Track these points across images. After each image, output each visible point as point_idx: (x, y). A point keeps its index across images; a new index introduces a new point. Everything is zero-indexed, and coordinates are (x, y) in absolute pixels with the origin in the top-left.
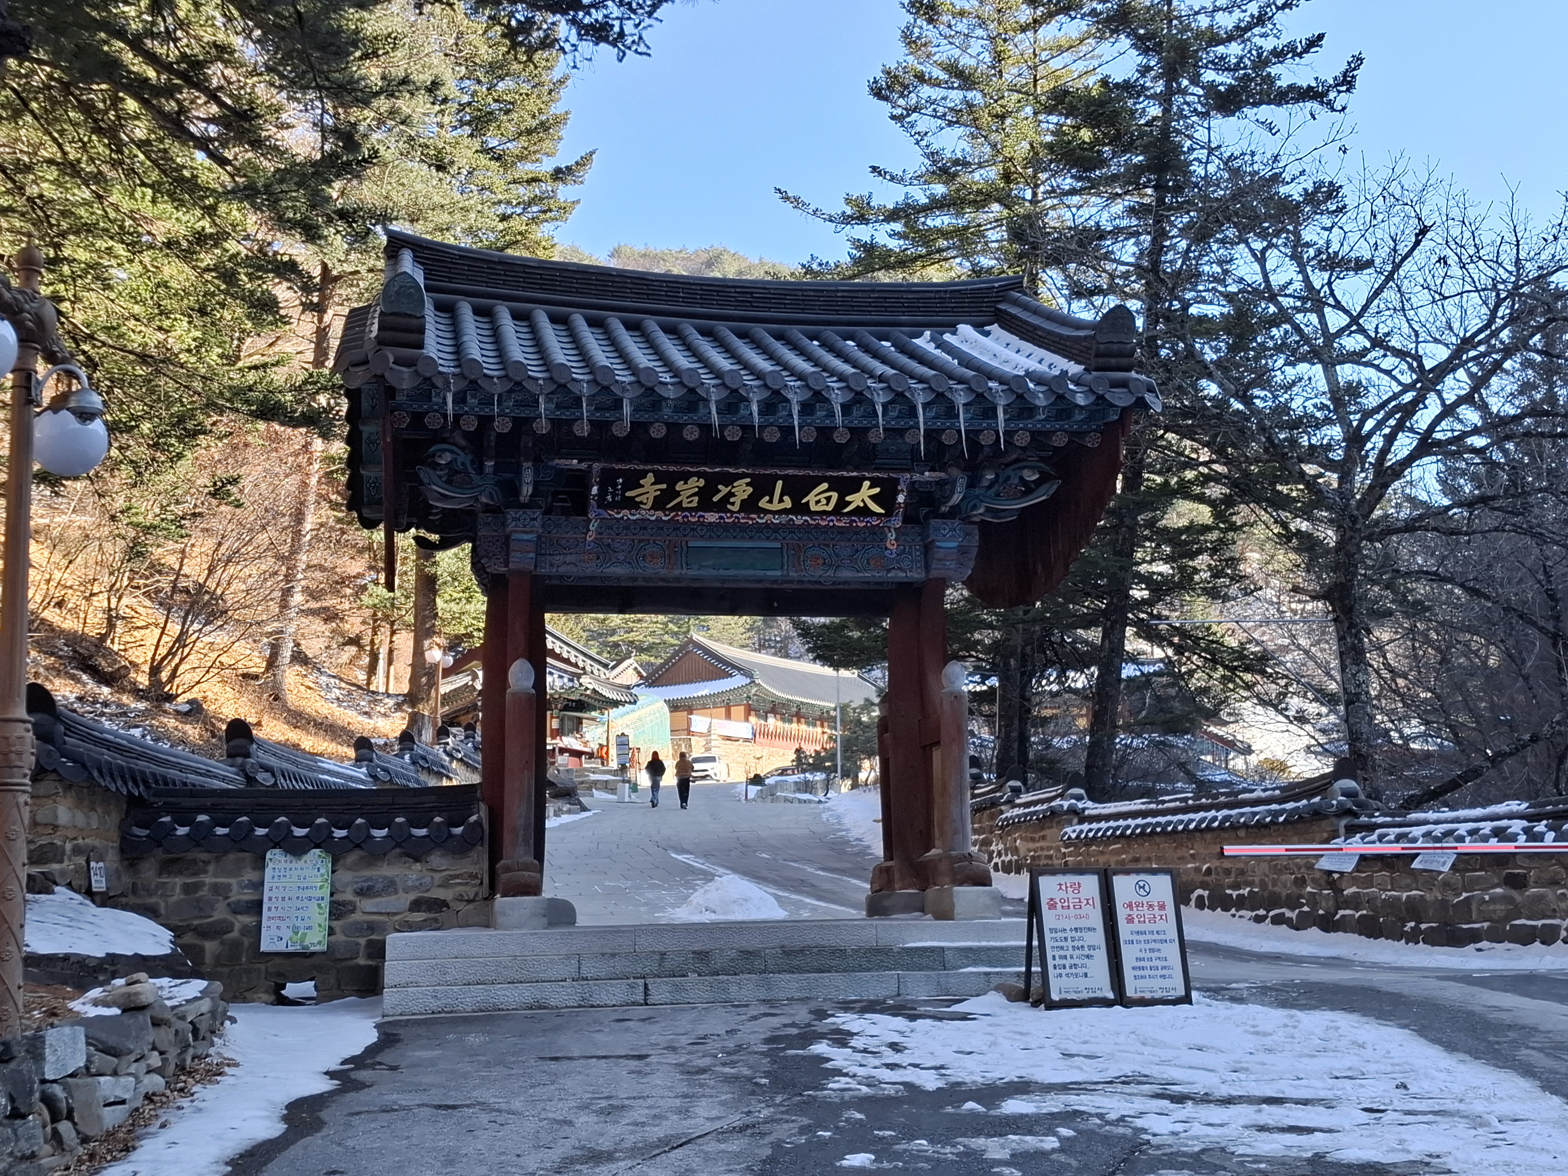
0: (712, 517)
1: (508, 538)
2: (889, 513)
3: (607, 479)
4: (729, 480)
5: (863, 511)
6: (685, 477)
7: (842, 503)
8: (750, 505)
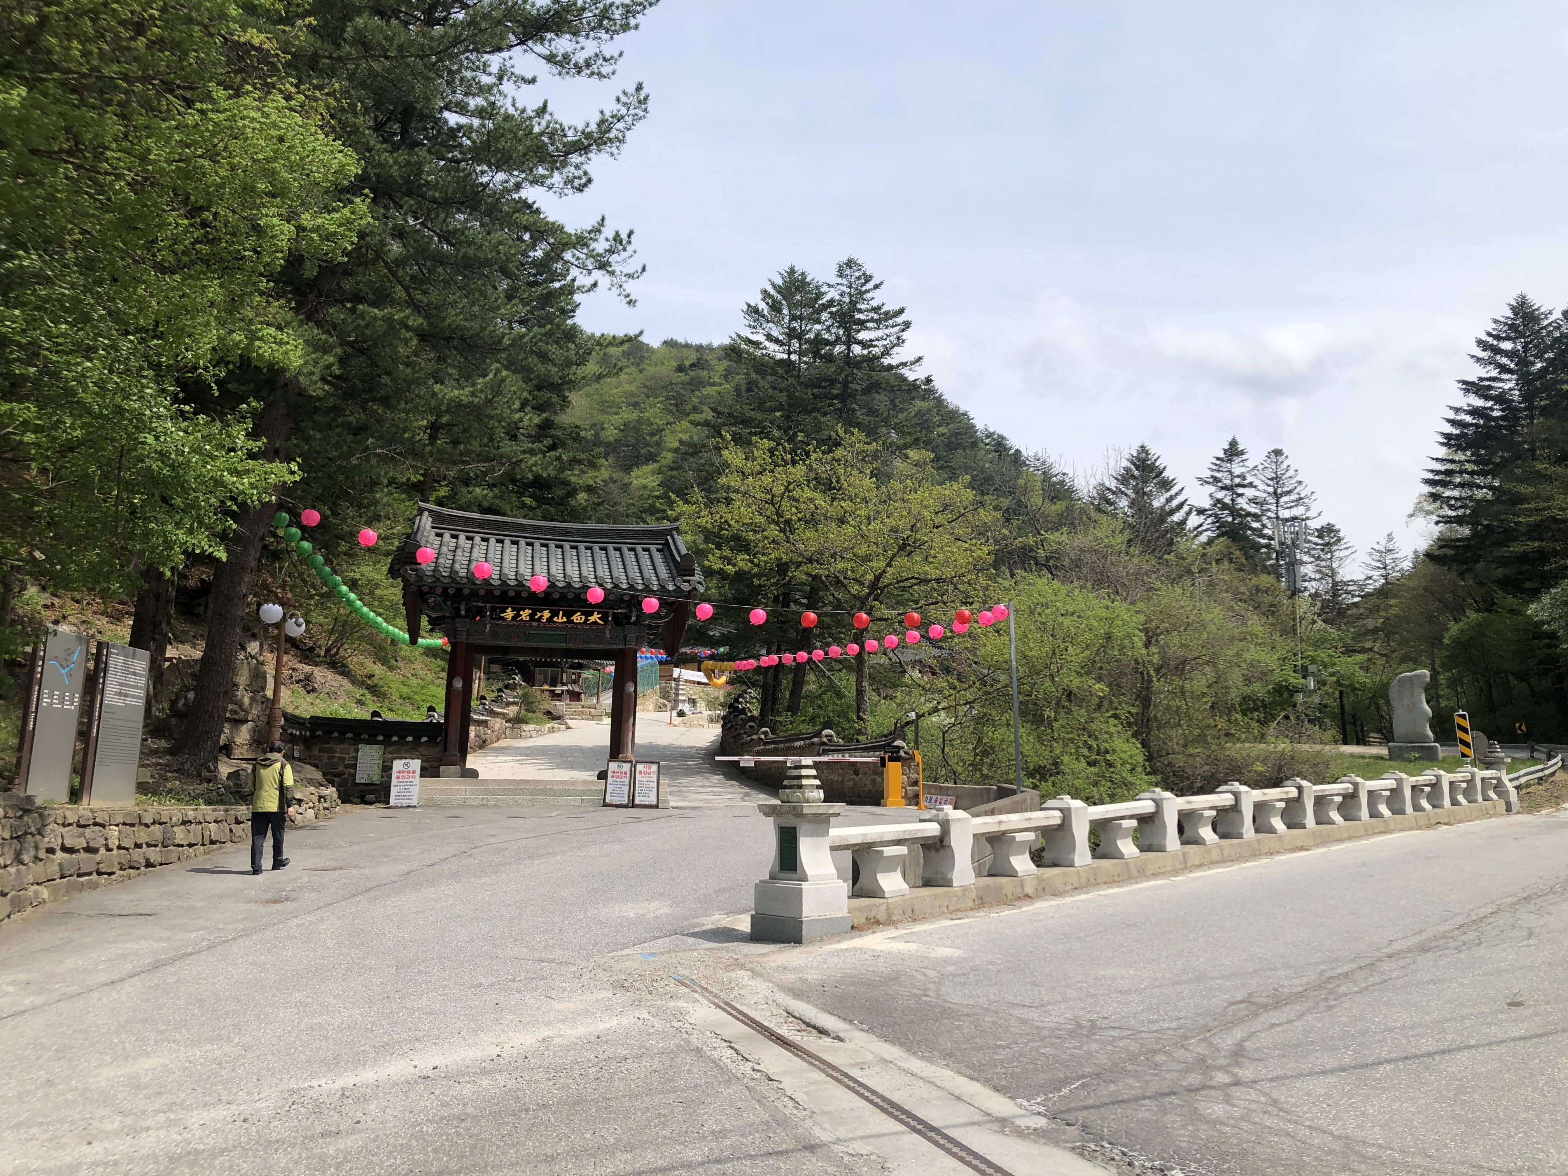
0: (535, 624)
1: (456, 630)
2: (606, 624)
3: (493, 610)
4: (541, 611)
5: (595, 623)
6: (524, 610)
7: (586, 620)
8: (550, 620)
